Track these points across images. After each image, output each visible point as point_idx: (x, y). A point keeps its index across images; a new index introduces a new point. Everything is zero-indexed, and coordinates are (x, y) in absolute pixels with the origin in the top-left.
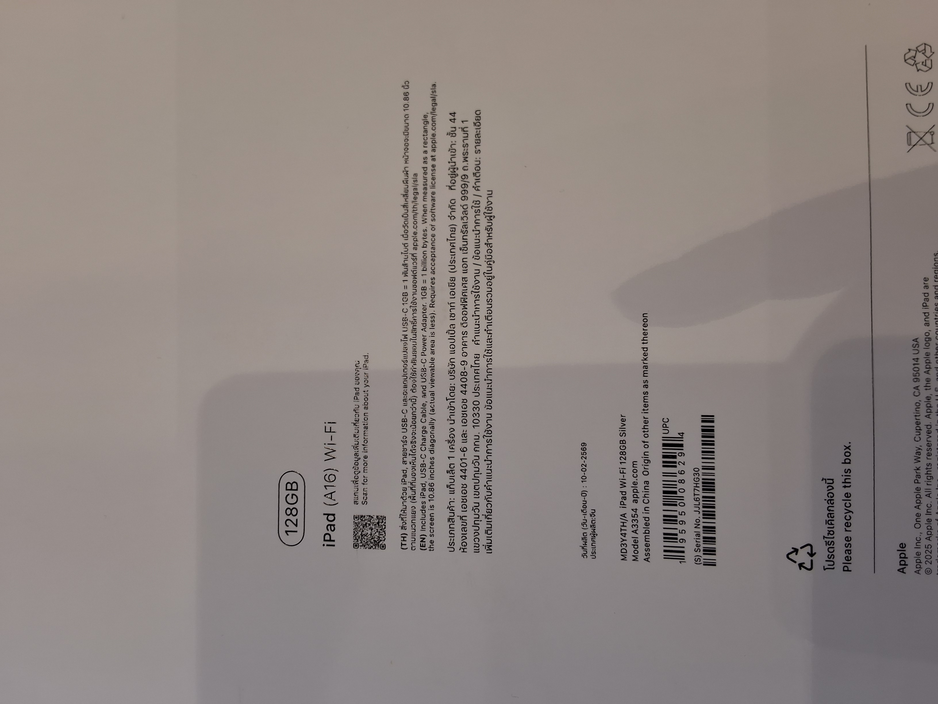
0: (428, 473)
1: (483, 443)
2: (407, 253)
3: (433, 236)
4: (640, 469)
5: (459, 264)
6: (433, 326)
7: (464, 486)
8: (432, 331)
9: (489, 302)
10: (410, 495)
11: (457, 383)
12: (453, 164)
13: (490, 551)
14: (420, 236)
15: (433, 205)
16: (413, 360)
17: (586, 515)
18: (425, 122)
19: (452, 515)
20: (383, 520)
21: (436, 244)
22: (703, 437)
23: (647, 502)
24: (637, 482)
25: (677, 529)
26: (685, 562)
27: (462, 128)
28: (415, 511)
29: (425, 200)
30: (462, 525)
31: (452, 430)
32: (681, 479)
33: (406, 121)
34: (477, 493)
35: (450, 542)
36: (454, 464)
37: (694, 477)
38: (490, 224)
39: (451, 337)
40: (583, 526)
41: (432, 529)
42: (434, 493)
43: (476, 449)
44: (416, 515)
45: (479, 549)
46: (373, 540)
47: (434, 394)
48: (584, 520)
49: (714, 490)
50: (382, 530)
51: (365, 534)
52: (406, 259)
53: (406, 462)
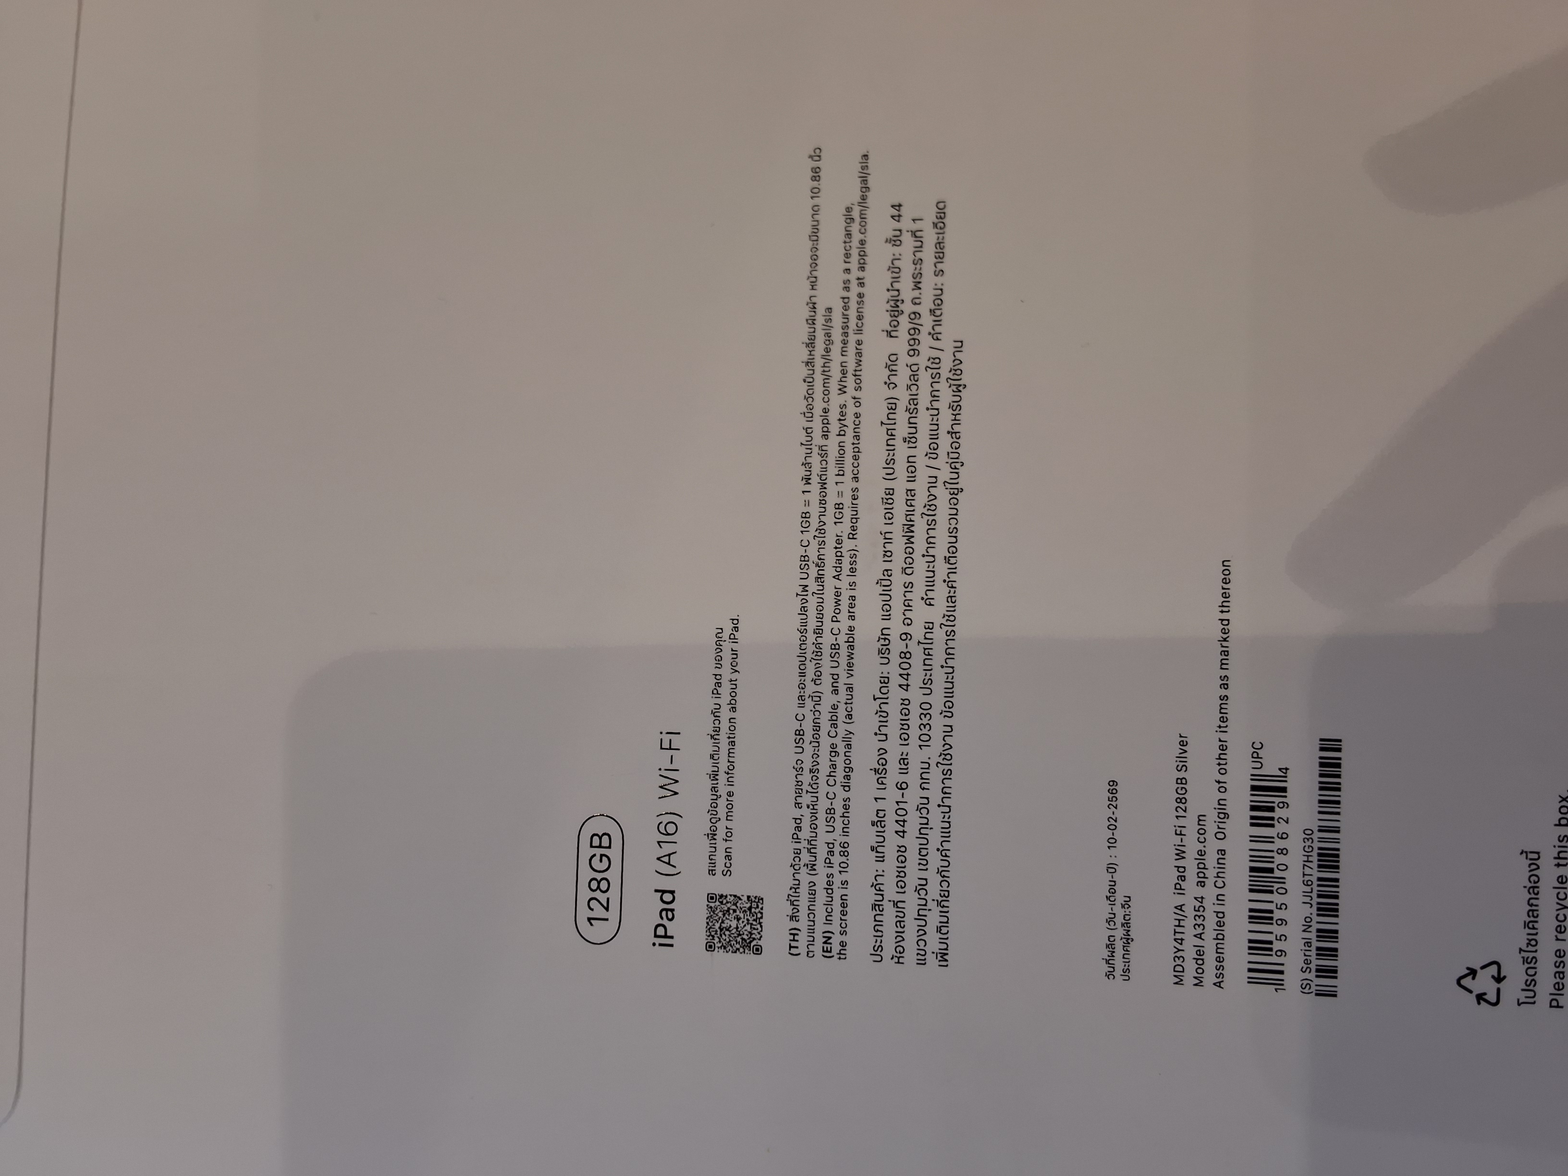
0: (839, 824)
1: (935, 775)
2: (811, 445)
3: (857, 416)
4: (1211, 828)
5: (901, 466)
6: (853, 570)
7: (902, 850)
8: (852, 579)
9: (953, 532)
10: (808, 862)
11: (893, 670)
12: (896, 293)
13: (944, 963)
14: (834, 416)
15: (859, 363)
16: (817, 629)
17: (1114, 904)
18: (847, 219)
19: (880, 898)
20: (759, 904)
21: (863, 431)
22: (1321, 775)
23: (1222, 885)
24: (1205, 851)
25: (1271, 933)
26: (1284, 989)
27: (912, 231)
28: (815, 890)
29: (844, 353)
30: (897, 916)
31: (882, 751)
32: (1282, 848)
33: (815, 216)
34: (924, 863)
35: (875, 946)
36: (884, 810)
37: (1304, 844)
38: (958, 399)
39: (884, 590)
40: (1109, 925)
41: (844, 922)
42: (848, 860)
43: (923, 785)
44: (816, 896)
45: (925, 959)
46: (740, 937)
47: (852, 688)
48: (1110, 913)
49: (1337, 867)
50: (756, 922)
51: (725, 928)
52: (808, 455)
53: (800, 805)
